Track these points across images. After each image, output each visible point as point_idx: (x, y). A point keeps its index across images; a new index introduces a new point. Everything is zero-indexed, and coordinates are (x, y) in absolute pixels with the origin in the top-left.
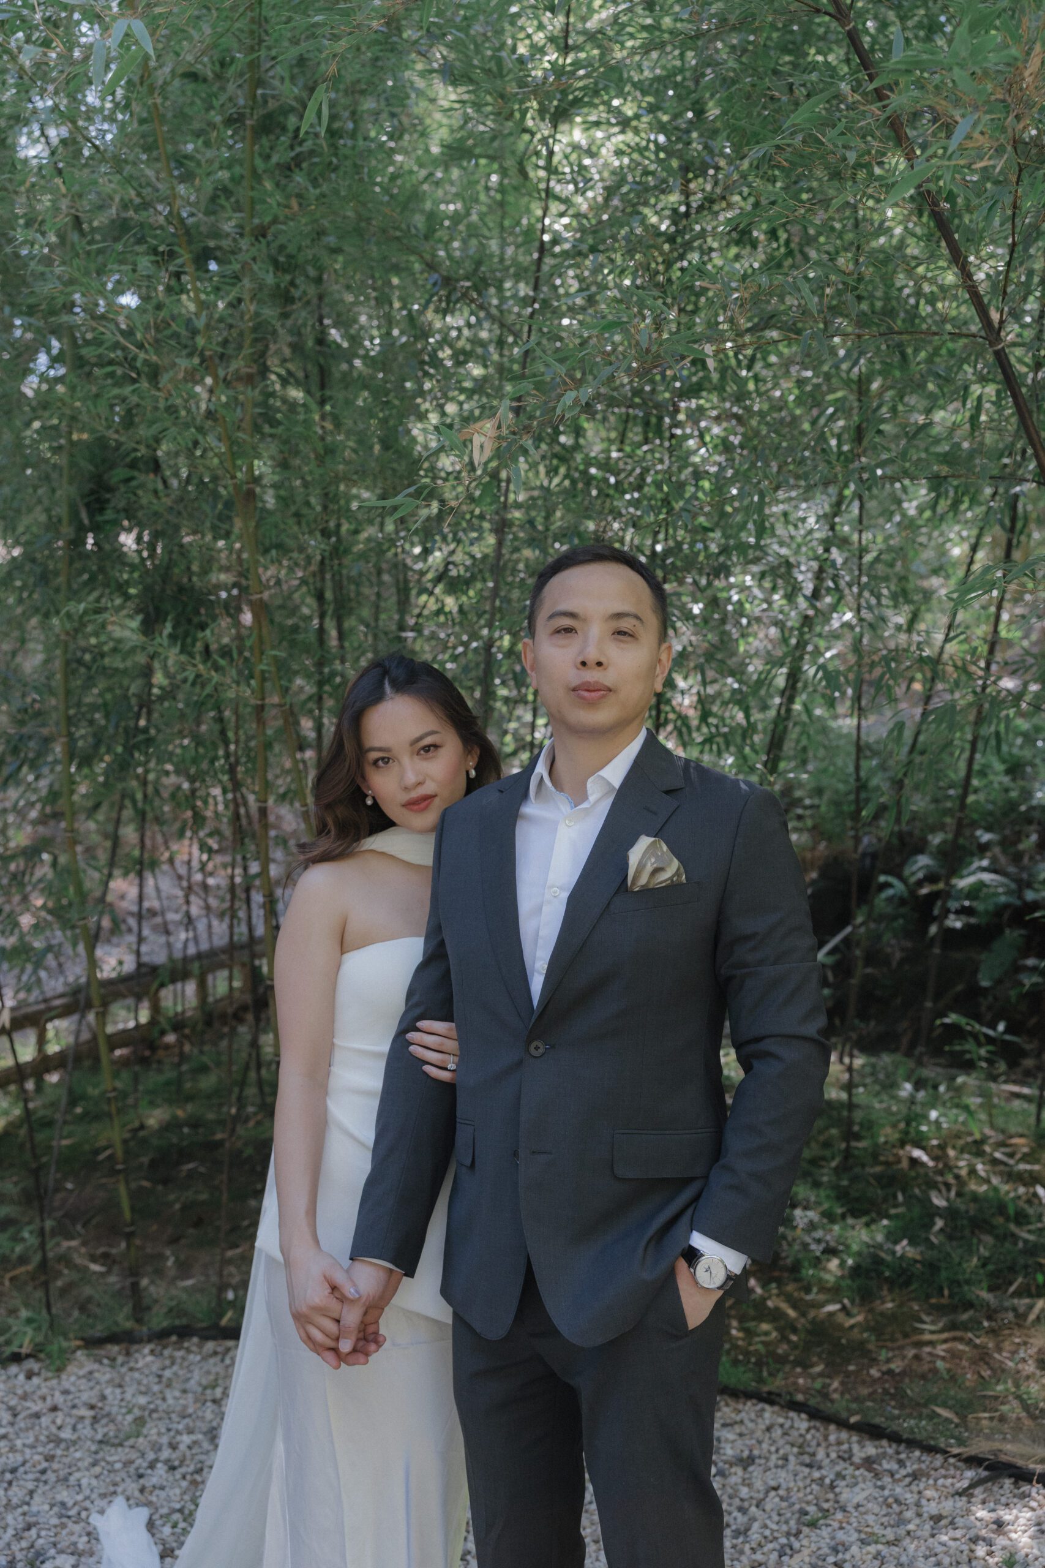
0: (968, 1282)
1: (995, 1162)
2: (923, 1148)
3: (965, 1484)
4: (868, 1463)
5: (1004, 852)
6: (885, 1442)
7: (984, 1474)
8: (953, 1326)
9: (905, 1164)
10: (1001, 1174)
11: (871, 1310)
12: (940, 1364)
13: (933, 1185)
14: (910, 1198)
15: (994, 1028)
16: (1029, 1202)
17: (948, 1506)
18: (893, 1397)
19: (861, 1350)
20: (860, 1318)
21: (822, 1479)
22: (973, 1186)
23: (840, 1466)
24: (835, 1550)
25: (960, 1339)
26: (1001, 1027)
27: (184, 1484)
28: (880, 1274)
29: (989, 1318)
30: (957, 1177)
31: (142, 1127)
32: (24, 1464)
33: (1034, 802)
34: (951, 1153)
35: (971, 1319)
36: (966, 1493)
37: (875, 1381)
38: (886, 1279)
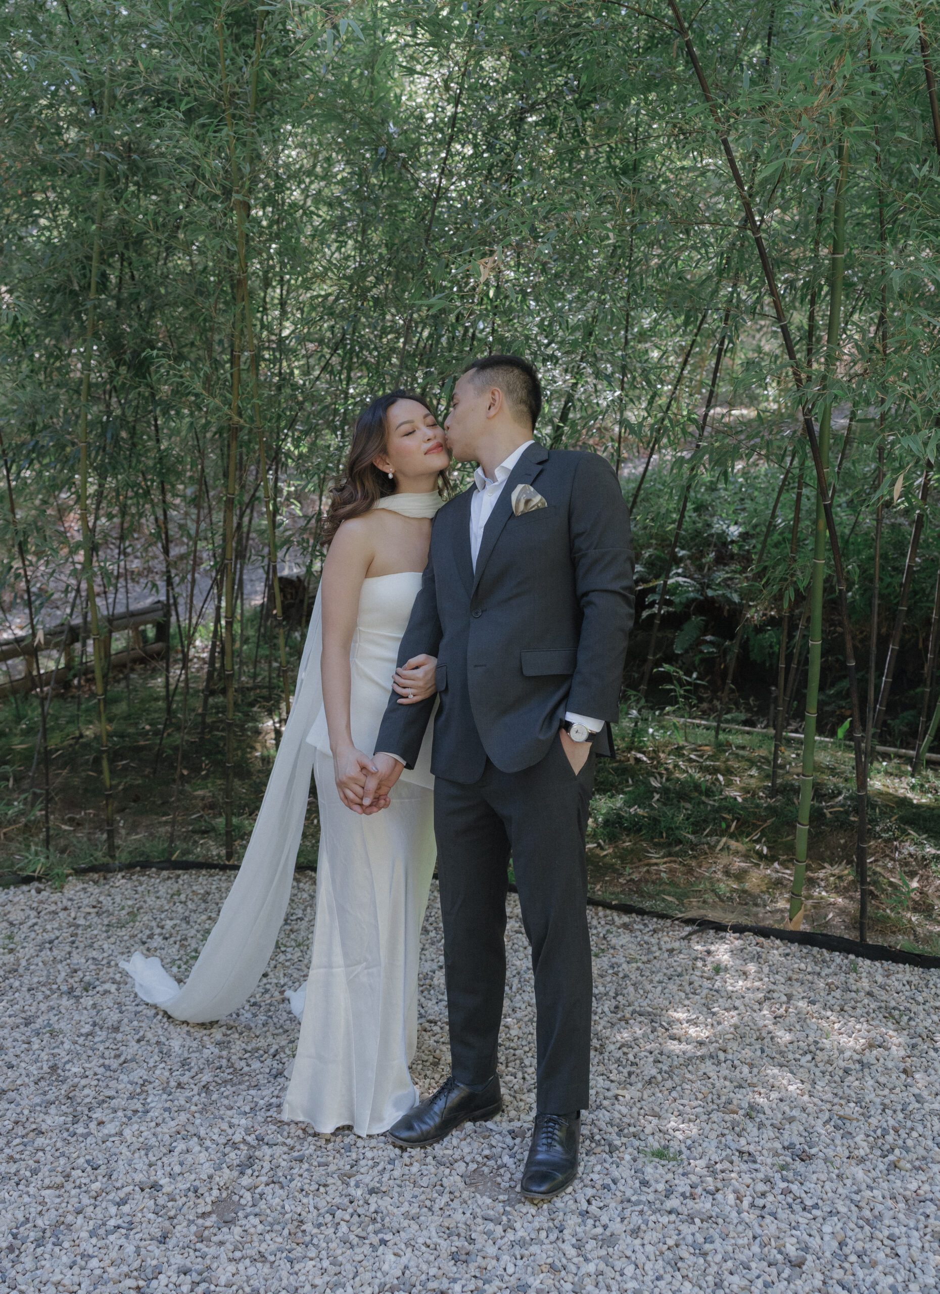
0: (677, 828)
1: (691, 760)
2: (644, 753)
3: (684, 934)
4: (625, 926)
5: (692, 563)
6: (634, 915)
7: (695, 928)
8: (670, 854)
9: (632, 762)
10: (695, 767)
11: (616, 847)
12: (663, 875)
13: (652, 774)
14: (636, 783)
15: (690, 676)
16: (713, 783)
17: (676, 945)
18: (636, 892)
19: (612, 868)
20: (611, 851)
21: (598, 933)
22: (677, 775)
23: (608, 927)
24: (612, 967)
25: (675, 862)
26: (695, 675)
27: (177, 946)
28: (621, 824)
29: (692, 850)
30: (666, 769)
31: (81, 736)
32: (57, 938)
33: (713, 531)
34: (662, 755)
35: (681, 850)
36: (687, 938)
37: (622, 885)
38: (625, 829)
